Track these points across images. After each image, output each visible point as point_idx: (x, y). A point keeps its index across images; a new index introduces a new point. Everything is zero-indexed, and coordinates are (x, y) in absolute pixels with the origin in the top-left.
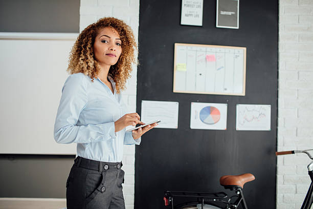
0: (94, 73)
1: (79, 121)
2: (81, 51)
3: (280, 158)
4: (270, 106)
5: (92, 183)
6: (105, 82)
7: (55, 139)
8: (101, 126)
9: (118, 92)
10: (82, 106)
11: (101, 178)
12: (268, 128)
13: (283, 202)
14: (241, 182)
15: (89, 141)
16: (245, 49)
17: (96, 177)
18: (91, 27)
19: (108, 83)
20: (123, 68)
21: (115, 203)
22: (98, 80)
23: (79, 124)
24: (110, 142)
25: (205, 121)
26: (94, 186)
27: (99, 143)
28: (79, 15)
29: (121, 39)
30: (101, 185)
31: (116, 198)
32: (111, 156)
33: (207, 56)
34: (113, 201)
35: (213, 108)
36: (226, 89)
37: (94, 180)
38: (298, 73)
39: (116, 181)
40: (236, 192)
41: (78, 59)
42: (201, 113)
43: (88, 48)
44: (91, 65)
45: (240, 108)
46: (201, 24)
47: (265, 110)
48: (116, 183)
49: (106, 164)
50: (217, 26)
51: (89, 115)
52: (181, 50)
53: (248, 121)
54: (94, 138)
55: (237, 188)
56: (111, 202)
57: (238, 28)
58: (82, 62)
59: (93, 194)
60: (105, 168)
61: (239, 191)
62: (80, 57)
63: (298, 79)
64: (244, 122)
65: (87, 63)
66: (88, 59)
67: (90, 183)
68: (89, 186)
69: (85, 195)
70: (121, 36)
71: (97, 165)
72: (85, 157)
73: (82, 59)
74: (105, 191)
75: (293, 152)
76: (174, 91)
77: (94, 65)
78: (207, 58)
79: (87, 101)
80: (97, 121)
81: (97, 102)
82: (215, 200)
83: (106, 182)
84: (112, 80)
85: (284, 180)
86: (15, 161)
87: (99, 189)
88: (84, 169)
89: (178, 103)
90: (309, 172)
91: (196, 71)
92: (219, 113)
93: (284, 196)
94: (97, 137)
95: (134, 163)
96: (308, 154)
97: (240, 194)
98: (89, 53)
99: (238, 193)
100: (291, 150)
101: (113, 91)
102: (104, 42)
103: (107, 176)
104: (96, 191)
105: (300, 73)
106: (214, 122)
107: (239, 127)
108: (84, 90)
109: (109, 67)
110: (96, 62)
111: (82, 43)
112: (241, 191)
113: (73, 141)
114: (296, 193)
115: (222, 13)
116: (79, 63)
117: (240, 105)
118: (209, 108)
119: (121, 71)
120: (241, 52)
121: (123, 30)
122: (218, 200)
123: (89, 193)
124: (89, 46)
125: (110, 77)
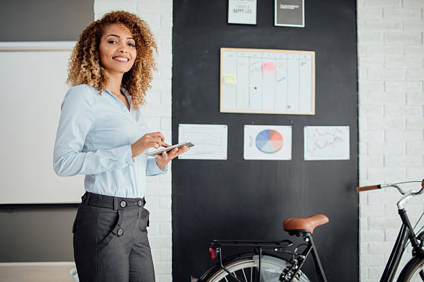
0: (101, 83)
1: (85, 147)
2: (82, 55)
3: (362, 194)
4: (348, 127)
5: (105, 225)
6: (118, 96)
7: (55, 170)
8: (113, 151)
9: (136, 108)
10: (88, 126)
11: (117, 218)
12: (346, 156)
13: (369, 252)
14: (310, 225)
15: (100, 170)
16: (313, 53)
17: (110, 216)
18: (95, 25)
19: (122, 96)
20: (138, 76)
21: (138, 252)
22: (107, 92)
23: (85, 150)
24: (127, 170)
25: (263, 149)
26: (108, 229)
27: (113, 173)
28: (94, 14)
29: (134, 38)
30: (117, 226)
31: (138, 245)
32: (129, 189)
33: (265, 64)
34: (135, 248)
35: (273, 132)
36: (289, 107)
37: (108, 221)
38: (384, 83)
39: (138, 222)
40: (305, 239)
41: (80, 66)
42: (258, 138)
43: (91, 52)
44: (96, 72)
45: (309, 131)
46: (254, 22)
47: (342, 133)
48: (137, 226)
49: (123, 199)
50: (276, 24)
51: (99, 138)
52: (229, 57)
53: (320, 148)
54: (105, 166)
55: (305, 233)
56: (132, 250)
57: (303, 26)
58: (84, 70)
59: (107, 238)
60: (122, 204)
61: (308, 237)
62: (81, 63)
63: (385, 90)
64: (314, 149)
65: (91, 71)
66: (91, 65)
67: (102, 224)
68: (101, 229)
69: (97, 240)
70: (134, 33)
71: (111, 202)
72: (95, 192)
73: (84, 67)
74: (122, 234)
75: (379, 187)
76: (222, 111)
77: (101, 73)
78: (264, 66)
79: (94, 120)
80: (108, 144)
81: (107, 120)
82: (276, 250)
83: (123, 223)
84: (126, 94)
85: (369, 224)
86: (14, 214)
87: (114, 231)
88: (94, 207)
89: (227, 126)
90: (399, 210)
91: (249, 84)
92: (281, 138)
93: (369, 245)
94: (109, 164)
95: (170, 207)
96: (399, 189)
97: (309, 242)
98: (93, 57)
99: (307, 240)
100: (377, 184)
101: (129, 107)
102: (112, 42)
103: (124, 215)
104: (111, 234)
105: (387, 83)
106: (274, 150)
107: (308, 156)
108: (90, 106)
109: (121, 76)
110: (103, 69)
111: (83, 46)
112: (311, 238)
113: (78, 172)
114: (385, 240)
115: (283, 7)
116: (81, 72)
117: (309, 127)
118: (268, 131)
119: (137, 80)
120: (309, 58)
121: (136, 26)
122: (281, 250)
123: (101, 237)
124: (93, 48)
125: (124, 90)
